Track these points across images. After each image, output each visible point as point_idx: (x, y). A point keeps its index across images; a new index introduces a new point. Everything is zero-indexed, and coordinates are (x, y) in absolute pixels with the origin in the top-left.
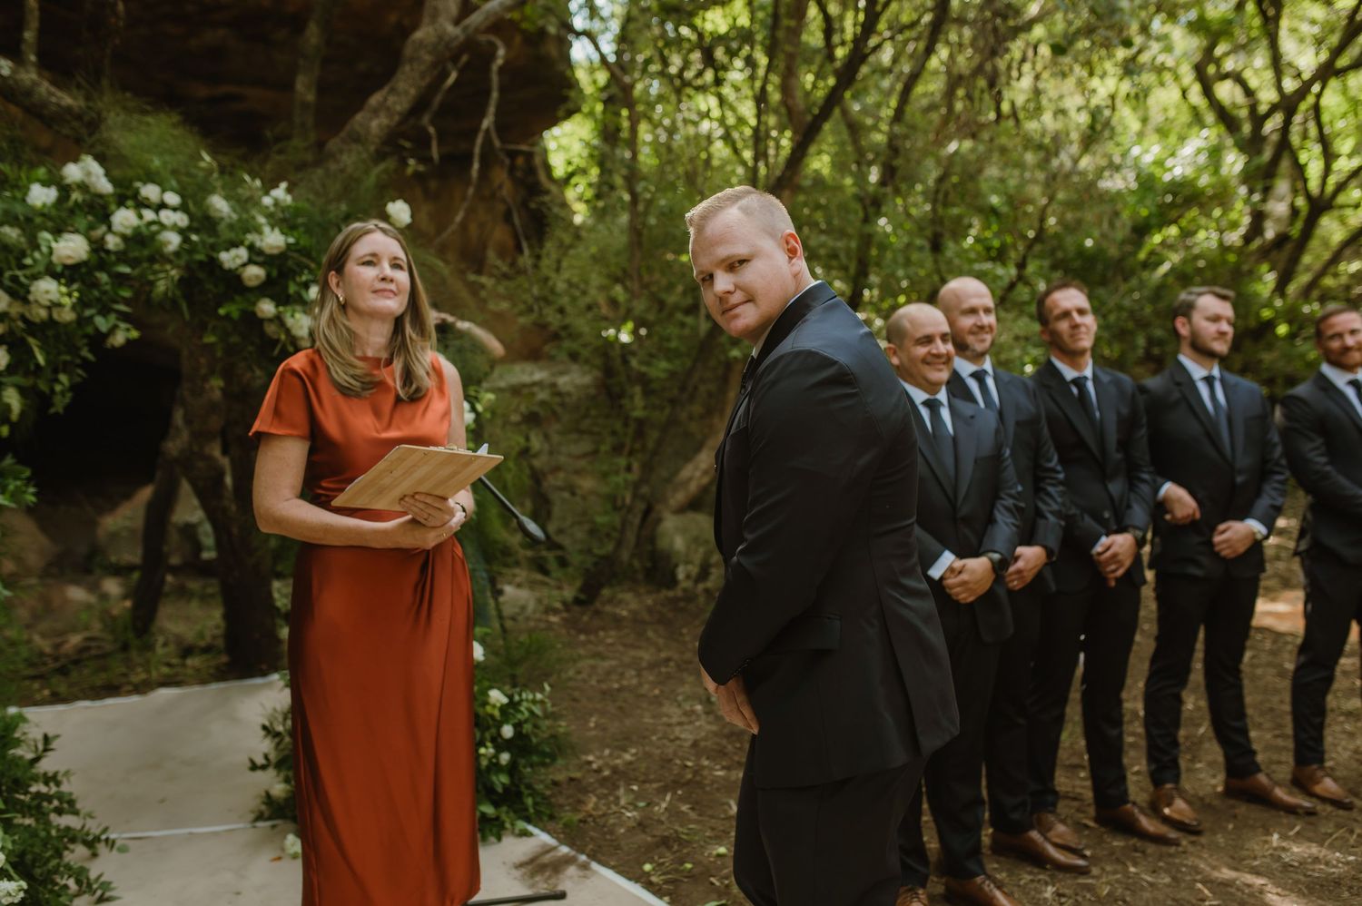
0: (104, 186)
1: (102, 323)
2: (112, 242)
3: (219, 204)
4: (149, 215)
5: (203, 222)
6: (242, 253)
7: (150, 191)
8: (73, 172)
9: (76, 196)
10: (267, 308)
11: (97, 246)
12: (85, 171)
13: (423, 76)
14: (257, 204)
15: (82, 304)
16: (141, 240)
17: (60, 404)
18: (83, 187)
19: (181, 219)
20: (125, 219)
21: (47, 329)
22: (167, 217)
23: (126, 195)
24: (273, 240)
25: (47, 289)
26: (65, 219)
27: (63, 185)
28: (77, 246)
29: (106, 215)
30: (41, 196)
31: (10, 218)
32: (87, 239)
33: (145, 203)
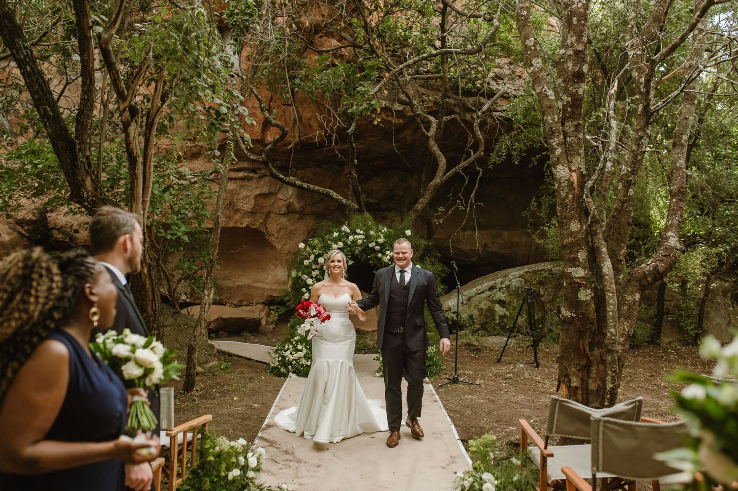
0: (348, 231)
2: (349, 243)
3: (372, 232)
4: (356, 236)
5: (368, 237)
6: (374, 244)
7: (358, 231)
8: (343, 229)
9: (343, 234)
10: (380, 255)
11: (345, 243)
12: (345, 228)
13: (431, 194)
14: (381, 231)
16: (353, 242)
18: (345, 232)
19: (363, 237)
20: (351, 238)
22: (361, 236)
23: (354, 233)
24: (381, 240)
26: (339, 239)
27: (340, 231)
28: (341, 244)
29: (348, 237)
30: (336, 234)
31: (329, 239)
32: (344, 242)
33: (357, 234)
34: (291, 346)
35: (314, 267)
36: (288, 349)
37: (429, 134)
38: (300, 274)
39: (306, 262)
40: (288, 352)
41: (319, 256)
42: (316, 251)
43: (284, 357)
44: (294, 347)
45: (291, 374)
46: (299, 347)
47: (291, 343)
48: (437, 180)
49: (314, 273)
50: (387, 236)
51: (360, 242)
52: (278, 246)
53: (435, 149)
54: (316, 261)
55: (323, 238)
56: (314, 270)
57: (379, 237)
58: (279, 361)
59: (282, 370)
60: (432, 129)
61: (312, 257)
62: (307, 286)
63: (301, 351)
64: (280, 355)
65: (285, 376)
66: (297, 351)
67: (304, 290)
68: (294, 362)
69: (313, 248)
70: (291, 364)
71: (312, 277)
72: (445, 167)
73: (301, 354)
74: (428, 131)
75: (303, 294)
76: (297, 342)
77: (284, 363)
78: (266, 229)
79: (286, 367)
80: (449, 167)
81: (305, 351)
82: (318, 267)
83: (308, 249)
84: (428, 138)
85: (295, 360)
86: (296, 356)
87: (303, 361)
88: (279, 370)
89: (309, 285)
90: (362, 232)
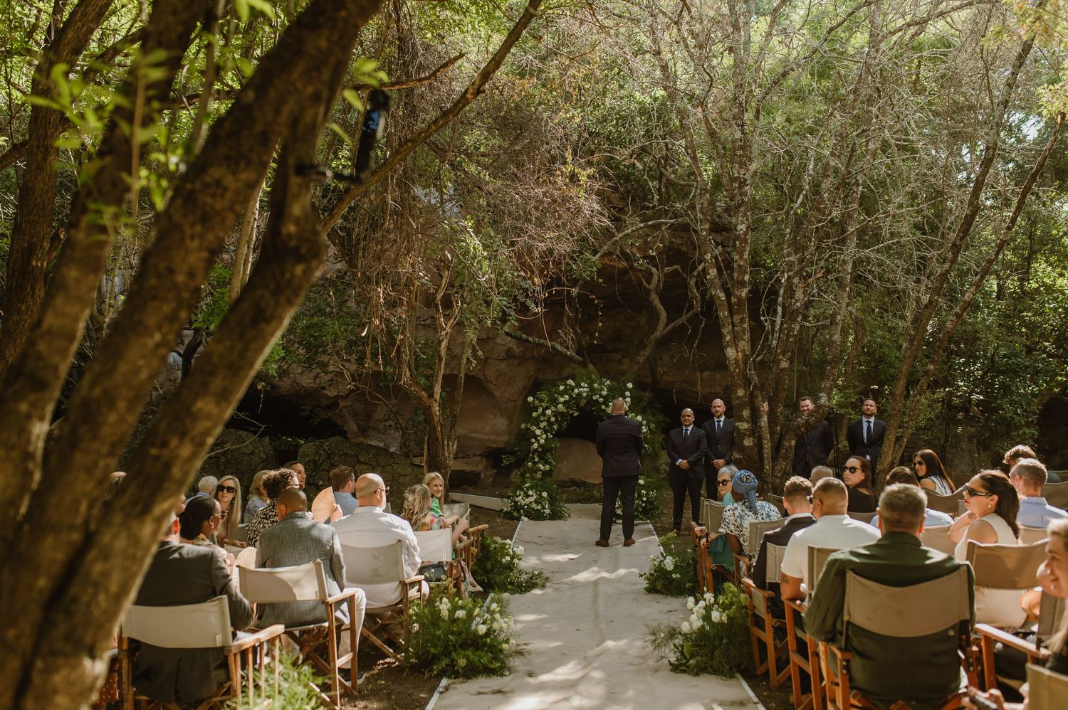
0: (573, 384)
1: (571, 412)
2: (574, 395)
3: (596, 385)
4: (580, 389)
5: (592, 390)
6: (598, 396)
7: (583, 384)
8: (568, 382)
9: (568, 387)
10: (603, 407)
11: (571, 396)
12: (571, 382)
13: (653, 346)
14: (604, 384)
15: (567, 408)
16: (579, 394)
17: (564, 428)
18: (570, 385)
19: (588, 390)
20: (576, 391)
21: (561, 414)
22: (585, 389)
23: (579, 386)
24: (604, 393)
25: (560, 406)
26: (565, 392)
27: (566, 385)
28: (567, 397)
29: (573, 390)
30: (562, 388)
31: (556, 393)
32: (569, 395)
33: (581, 387)
34: (522, 492)
35: (542, 419)
36: (520, 495)
37: (651, 287)
38: (529, 426)
39: (534, 414)
40: (521, 497)
41: (547, 408)
42: (544, 404)
43: (516, 502)
44: (525, 493)
45: (523, 517)
46: (530, 493)
47: (522, 490)
48: (658, 334)
49: (542, 425)
50: (609, 389)
51: (585, 394)
52: (497, 394)
53: (657, 302)
54: (544, 414)
55: (550, 391)
56: (542, 422)
57: (602, 389)
58: (511, 506)
59: (515, 514)
60: (653, 281)
61: (540, 410)
62: (536, 437)
63: (532, 496)
64: (512, 501)
65: (518, 519)
66: (528, 496)
67: (533, 440)
68: (526, 507)
69: (541, 401)
70: (523, 508)
71: (540, 428)
72: (665, 320)
73: (532, 499)
74: (649, 284)
75: (532, 444)
76: (528, 488)
77: (517, 507)
78: (485, 376)
79: (518, 512)
80: (670, 321)
81: (535, 496)
82: (546, 419)
83: (536, 402)
84: (648, 292)
85: (526, 504)
86: (527, 501)
87: (534, 506)
88: (512, 514)
89: (538, 436)
90: (586, 386)
